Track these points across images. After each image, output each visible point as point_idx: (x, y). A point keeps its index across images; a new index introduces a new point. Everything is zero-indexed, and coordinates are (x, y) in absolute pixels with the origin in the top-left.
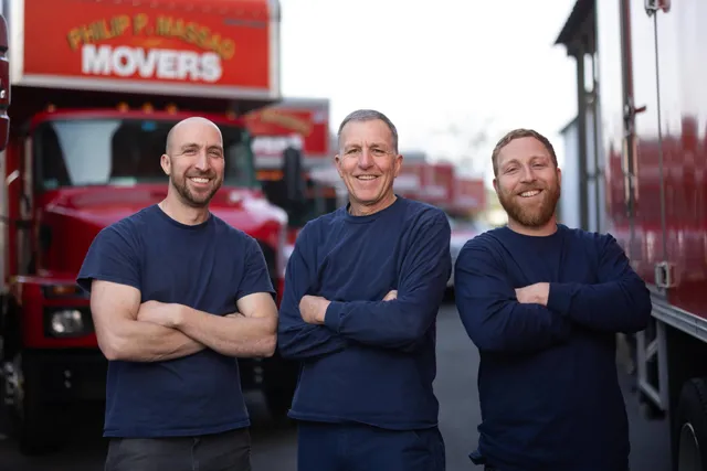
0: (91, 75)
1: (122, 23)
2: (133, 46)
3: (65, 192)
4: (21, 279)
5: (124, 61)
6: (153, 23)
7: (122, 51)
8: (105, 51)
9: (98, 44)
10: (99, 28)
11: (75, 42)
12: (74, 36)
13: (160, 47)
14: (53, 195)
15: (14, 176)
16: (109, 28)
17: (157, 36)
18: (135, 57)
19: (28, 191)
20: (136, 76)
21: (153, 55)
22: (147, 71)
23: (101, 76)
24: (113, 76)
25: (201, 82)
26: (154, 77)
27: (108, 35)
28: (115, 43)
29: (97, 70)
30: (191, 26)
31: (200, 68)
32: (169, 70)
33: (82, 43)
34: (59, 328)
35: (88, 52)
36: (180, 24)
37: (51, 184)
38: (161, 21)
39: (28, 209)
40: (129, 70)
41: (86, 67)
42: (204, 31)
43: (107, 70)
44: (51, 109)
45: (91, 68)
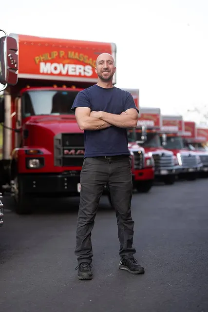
0: (43, 74)
1: (55, 54)
2: (59, 63)
3: (33, 117)
4: (17, 149)
5: (56, 69)
6: (67, 54)
7: (55, 65)
8: (48, 64)
9: (46, 62)
10: (46, 56)
11: (37, 61)
12: (37, 59)
13: (69, 63)
14: (28, 119)
15: (14, 114)
16: (50, 56)
17: (68, 58)
18: (60, 67)
19: (19, 118)
20: (60, 74)
21: (67, 66)
22: (64, 72)
23: (47, 74)
24: (52, 74)
25: (85, 76)
26: (67, 75)
27: (50, 58)
28: (52, 62)
29: (45, 72)
30: (81, 55)
31: (84, 71)
32: (73, 71)
33: (40, 61)
34: (32, 166)
35: (42, 65)
36: (77, 54)
37: (28, 115)
38: (70, 53)
39: (19, 125)
40: (57, 72)
41: (41, 71)
42: (86, 57)
43: (49, 72)
44: (28, 87)
45: (44, 71)
